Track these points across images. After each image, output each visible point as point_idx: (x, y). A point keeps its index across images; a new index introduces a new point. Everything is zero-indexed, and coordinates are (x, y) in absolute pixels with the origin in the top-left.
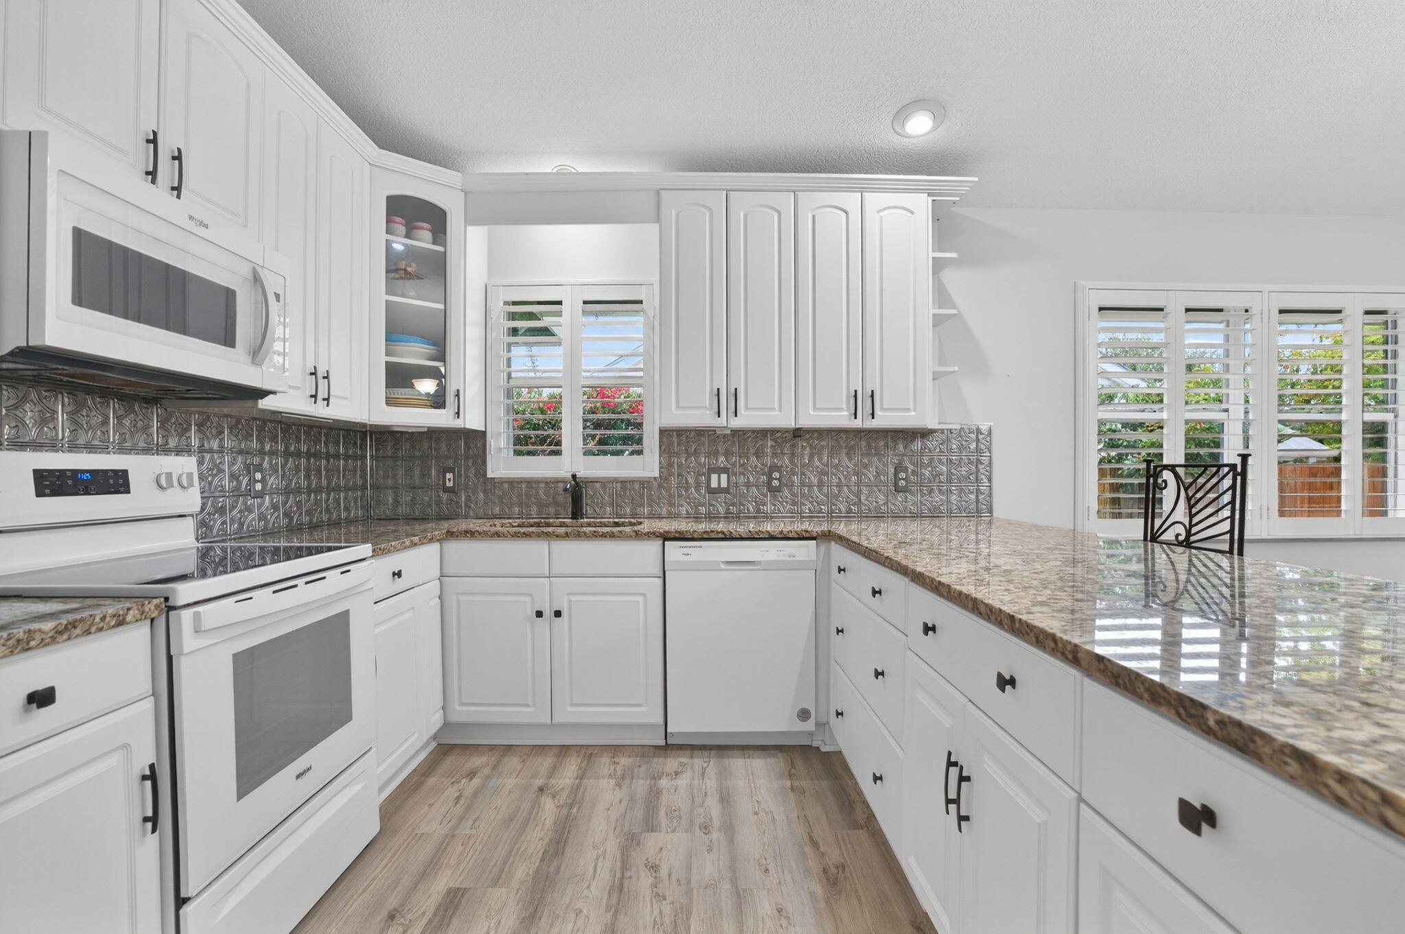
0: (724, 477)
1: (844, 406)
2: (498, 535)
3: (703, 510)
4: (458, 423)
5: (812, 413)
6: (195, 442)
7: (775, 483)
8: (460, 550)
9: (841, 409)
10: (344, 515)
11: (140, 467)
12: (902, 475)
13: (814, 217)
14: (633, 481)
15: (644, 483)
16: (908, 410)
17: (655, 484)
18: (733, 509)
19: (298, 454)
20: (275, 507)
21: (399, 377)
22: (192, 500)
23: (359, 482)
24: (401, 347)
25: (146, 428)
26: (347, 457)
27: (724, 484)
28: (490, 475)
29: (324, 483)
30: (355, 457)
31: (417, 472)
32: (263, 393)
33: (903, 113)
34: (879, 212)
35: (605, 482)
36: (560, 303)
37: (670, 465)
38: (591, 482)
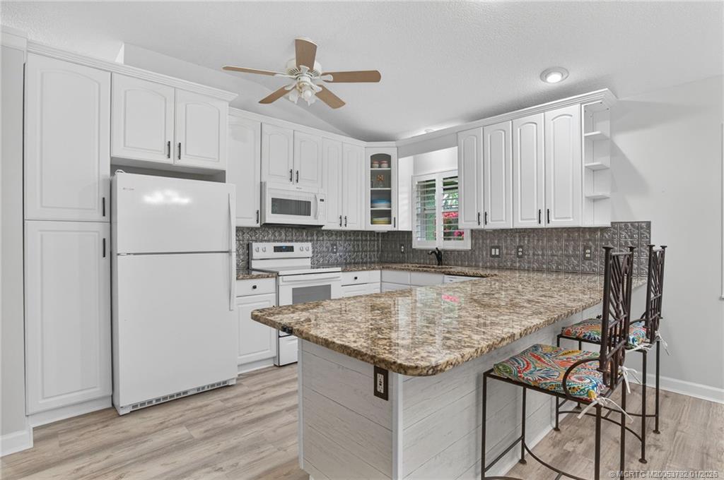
0: (497, 250)
1: (535, 217)
2: (403, 269)
3: (488, 264)
4: (396, 229)
5: (520, 221)
6: (315, 238)
7: (520, 254)
8: (387, 273)
9: (534, 219)
10: (369, 260)
11: (296, 245)
12: (588, 251)
13: (520, 130)
14: (461, 251)
15: (466, 252)
16: (569, 218)
17: (470, 253)
18: (501, 265)
19: (350, 240)
20: (341, 256)
21: (376, 215)
22: (310, 254)
23: (376, 248)
24: (376, 204)
25: (302, 236)
26: (370, 240)
27: (497, 254)
28: (413, 247)
29: (361, 250)
30: (374, 240)
31: (393, 246)
32: (322, 226)
33: (544, 74)
34: (553, 120)
35: (452, 251)
36: (434, 180)
37: (475, 244)
38: (446, 251)
